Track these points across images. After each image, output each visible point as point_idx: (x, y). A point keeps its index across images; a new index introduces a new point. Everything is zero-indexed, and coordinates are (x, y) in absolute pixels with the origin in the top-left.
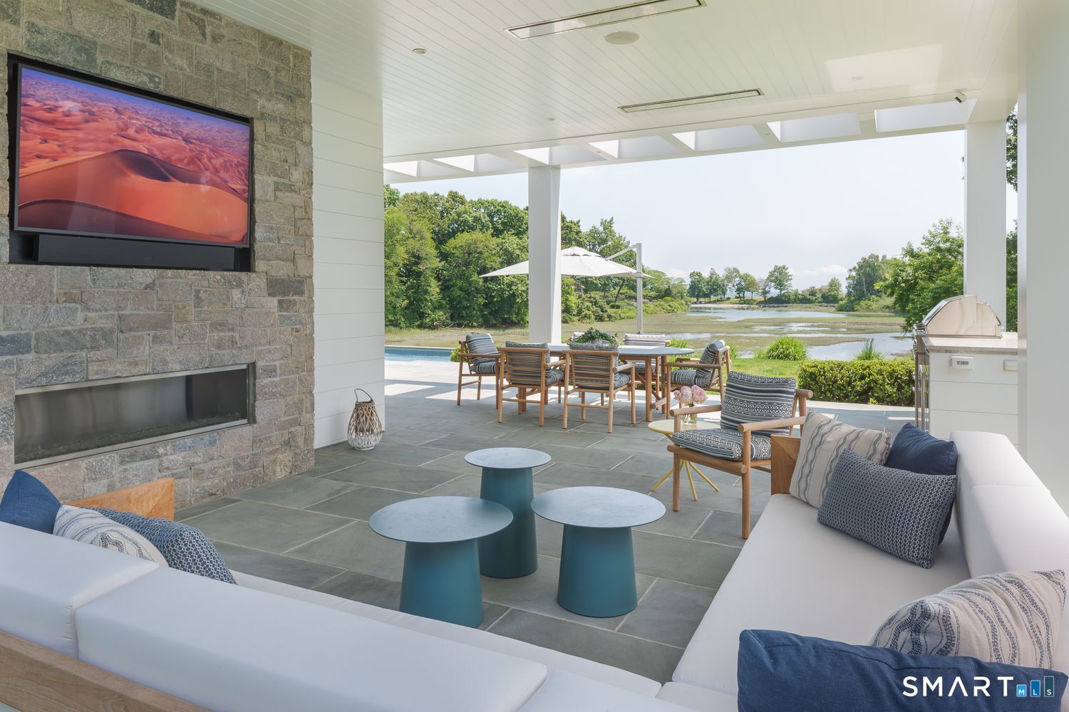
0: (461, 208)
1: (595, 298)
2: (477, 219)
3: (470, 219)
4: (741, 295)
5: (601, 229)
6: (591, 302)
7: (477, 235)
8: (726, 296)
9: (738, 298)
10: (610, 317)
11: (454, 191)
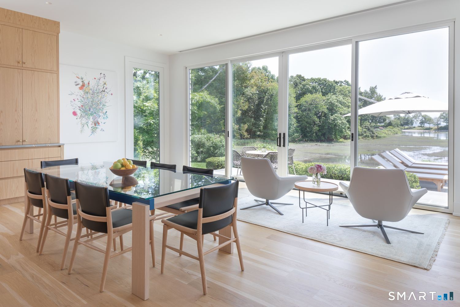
0: (304, 83)
1: (368, 127)
2: (314, 88)
3: (310, 88)
4: (423, 125)
5: (369, 92)
6: (366, 129)
7: (315, 96)
8: (413, 126)
9: (420, 127)
10: (377, 136)
11: (299, 74)
